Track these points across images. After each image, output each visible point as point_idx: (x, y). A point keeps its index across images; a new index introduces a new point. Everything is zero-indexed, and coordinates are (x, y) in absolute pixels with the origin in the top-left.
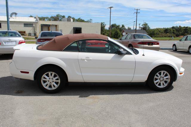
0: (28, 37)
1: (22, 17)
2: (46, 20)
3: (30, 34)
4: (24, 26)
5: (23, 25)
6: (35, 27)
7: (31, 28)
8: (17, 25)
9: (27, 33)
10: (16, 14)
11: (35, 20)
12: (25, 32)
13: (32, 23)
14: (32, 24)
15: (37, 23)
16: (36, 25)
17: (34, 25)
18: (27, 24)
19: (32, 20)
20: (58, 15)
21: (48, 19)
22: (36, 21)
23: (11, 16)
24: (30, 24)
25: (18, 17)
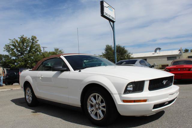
1: (167, 51)
4: (168, 60)
5: (166, 59)
8: (161, 59)
10: (160, 49)
13: (175, 56)
15: (181, 55)
16: (180, 58)
17: (177, 58)
18: (170, 58)
19: (176, 52)
22: (179, 53)
23: (155, 51)
24: (173, 57)
25: (162, 52)
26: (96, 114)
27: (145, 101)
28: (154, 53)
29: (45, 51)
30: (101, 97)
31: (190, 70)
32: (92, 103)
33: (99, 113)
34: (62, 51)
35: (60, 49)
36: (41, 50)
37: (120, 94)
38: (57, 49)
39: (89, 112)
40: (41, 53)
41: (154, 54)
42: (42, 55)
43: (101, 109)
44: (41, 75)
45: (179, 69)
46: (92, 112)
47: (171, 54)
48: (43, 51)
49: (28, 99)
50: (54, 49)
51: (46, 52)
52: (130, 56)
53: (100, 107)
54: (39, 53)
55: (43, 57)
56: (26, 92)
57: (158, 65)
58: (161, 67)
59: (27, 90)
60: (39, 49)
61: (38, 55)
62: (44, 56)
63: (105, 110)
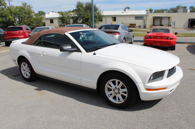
0: (138, 29)
1: (135, 11)
2: (165, 12)
3: (140, 27)
4: (136, 19)
5: (134, 18)
6: (145, 20)
7: (141, 21)
8: (129, 18)
9: (137, 25)
10: (129, 8)
11: (146, 13)
12: (135, 25)
14: (143, 17)
15: (148, 15)
16: (146, 18)
17: (144, 18)
18: (138, 17)
19: (143, 13)
20: (179, 6)
21: (167, 11)
23: (125, 10)
24: (140, 17)
25: (130, 11)
26: (115, 98)
27: (165, 88)
28: (123, 11)
29: (11, 5)
30: (121, 83)
31: (168, 38)
32: (111, 88)
33: (118, 97)
34: (30, 6)
35: (28, 4)
36: (6, 4)
37: (144, 83)
38: (25, 4)
39: (107, 95)
40: (7, 7)
41: (123, 13)
42: (8, 9)
43: (121, 94)
44: (43, 52)
45: (159, 37)
46: (110, 95)
47: (139, 14)
48: (8, 5)
49: (24, 74)
50: (22, 3)
51: (13, 7)
52: (101, 13)
53: (121, 92)
54: (3, 7)
55: (10, 12)
56: (21, 67)
57: (126, 24)
58: (129, 26)
59: (22, 65)
60: (3, 2)
61: (3, 9)
62: (10, 10)
63: (126, 95)
